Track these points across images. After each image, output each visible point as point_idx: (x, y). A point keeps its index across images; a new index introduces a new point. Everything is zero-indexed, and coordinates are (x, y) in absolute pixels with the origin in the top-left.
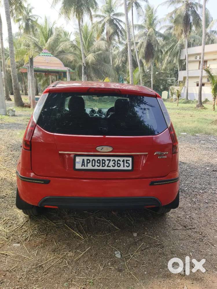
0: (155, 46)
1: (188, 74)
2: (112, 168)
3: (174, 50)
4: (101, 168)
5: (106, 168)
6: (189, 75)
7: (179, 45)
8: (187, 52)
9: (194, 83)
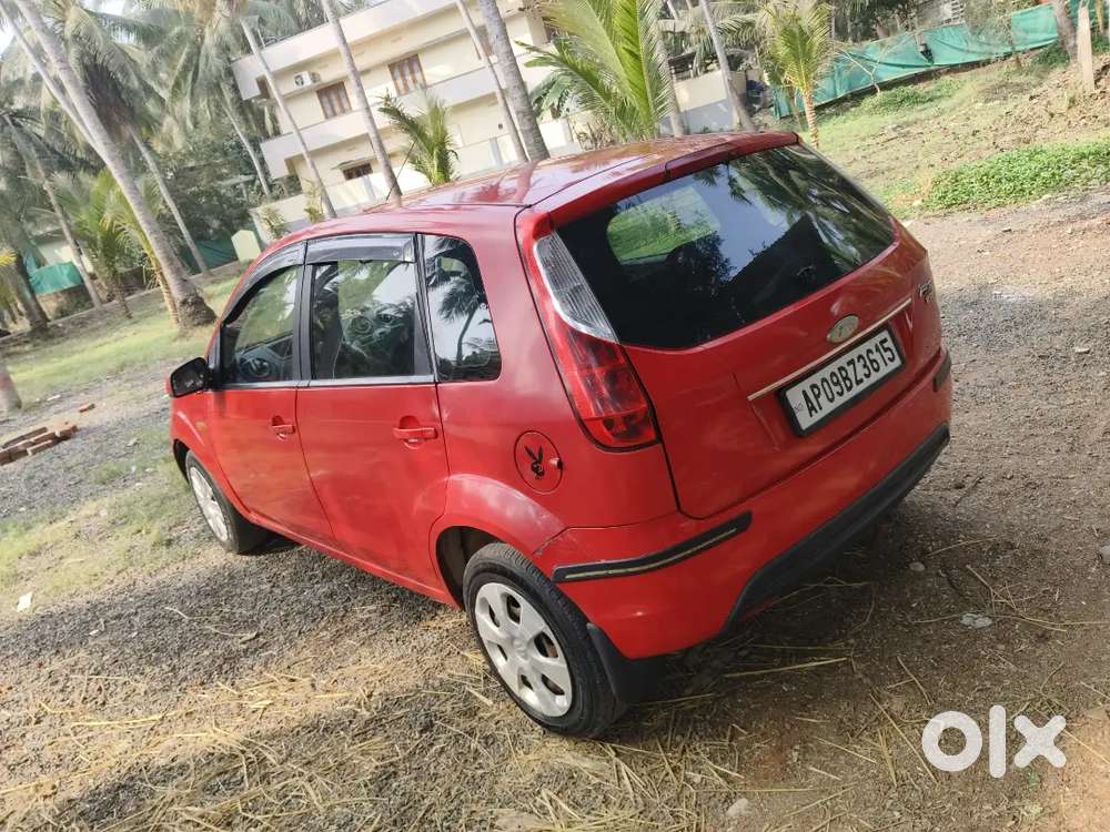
0: (126, 75)
1: (304, 144)
2: (867, 383)
3: (204, 72)
4: (848, 396)
5: (857, 389)
6: (312, 147)
7: (213, 52)
8: (267, 68)
9: (335, 171)
